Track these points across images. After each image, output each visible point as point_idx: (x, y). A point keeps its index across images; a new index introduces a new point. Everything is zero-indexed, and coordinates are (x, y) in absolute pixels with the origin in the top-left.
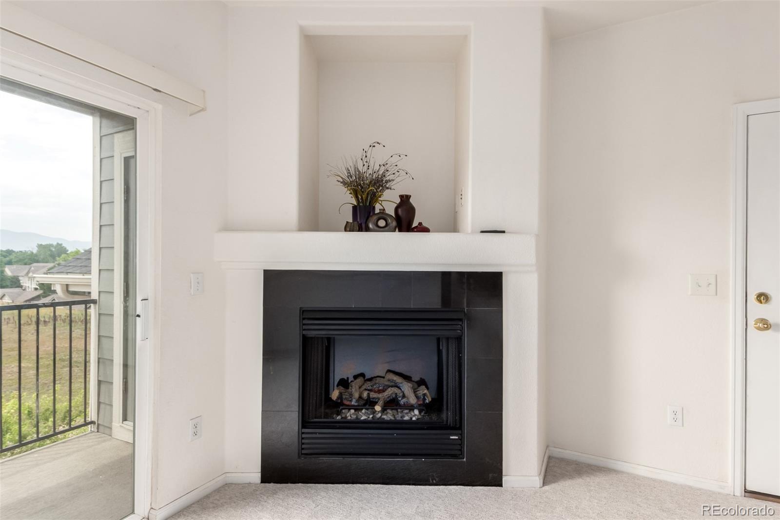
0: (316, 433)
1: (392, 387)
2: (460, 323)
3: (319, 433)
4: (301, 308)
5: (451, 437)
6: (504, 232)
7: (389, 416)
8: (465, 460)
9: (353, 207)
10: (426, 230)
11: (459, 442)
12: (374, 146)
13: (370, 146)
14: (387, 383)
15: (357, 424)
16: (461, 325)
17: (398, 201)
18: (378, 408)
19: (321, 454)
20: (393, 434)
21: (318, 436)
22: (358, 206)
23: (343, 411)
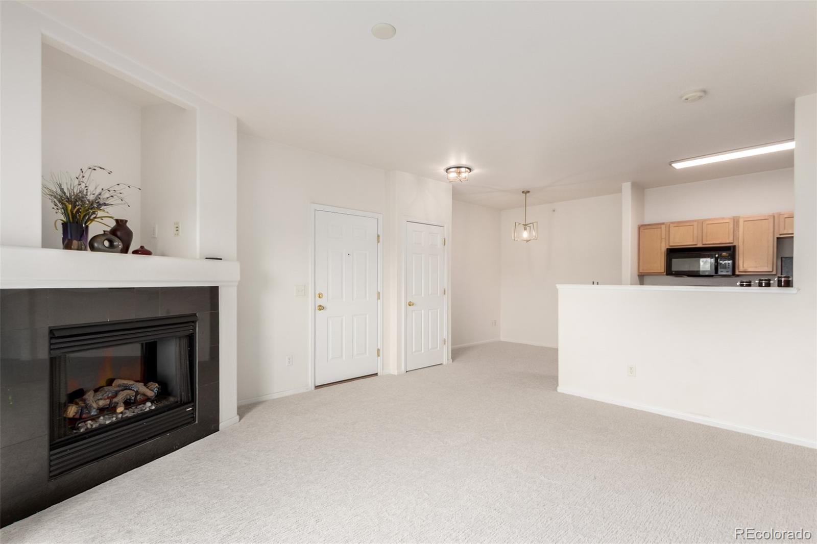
0: (66, 450)
1: (123, 390)
2: (193, 324)
3: (70, 449)
4: (49, 327)
5: (187, 410)
6: (221, 259)
7: (129, 414)
8: (197, 422)
9: (62, 223)
10: (148, 253)
11: (192, 412)
12: (95, 169)
13: (90, 168)
14: (116, 389)
15: (103, 429)
16: (193, 326)
17: (113, 224)
18: (120, 409)
19: (72, 469)
20: (143, 424)
21: (69, 452)
22: (69, 224)
23: (80, 425)
